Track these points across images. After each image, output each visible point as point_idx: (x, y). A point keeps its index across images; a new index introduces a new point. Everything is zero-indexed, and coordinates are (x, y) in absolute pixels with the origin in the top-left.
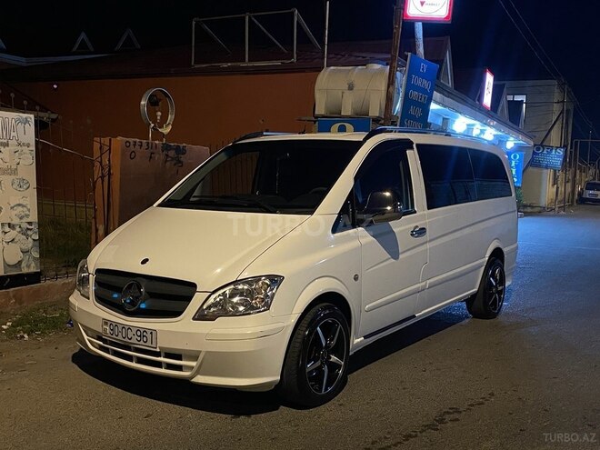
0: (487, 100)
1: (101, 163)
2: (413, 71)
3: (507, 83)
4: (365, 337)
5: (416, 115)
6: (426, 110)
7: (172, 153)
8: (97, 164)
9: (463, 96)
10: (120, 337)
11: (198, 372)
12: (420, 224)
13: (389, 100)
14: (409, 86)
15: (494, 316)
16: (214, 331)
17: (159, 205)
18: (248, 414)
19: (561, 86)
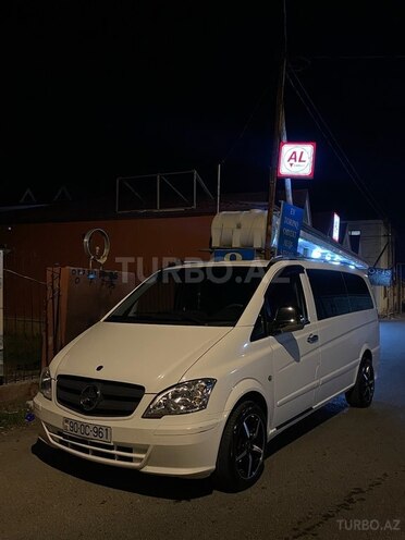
0: (336, 235)
1: (52, 286)
2: (286, 214)
3: (350, 223)
4: (277, 428)
5: (289, 246)
6: (296, 244)
7: (107, 278)
8: (49, 288)
9: (319, 232)
10: (79, 433)
11: (146, 464)
12: (314, 332)
13: (269, 236)
14: (283, 225)
15: (367, 405)
16: (161, 428)
17: (105, 321)
18: (188, 499)
19: (386, 225)
